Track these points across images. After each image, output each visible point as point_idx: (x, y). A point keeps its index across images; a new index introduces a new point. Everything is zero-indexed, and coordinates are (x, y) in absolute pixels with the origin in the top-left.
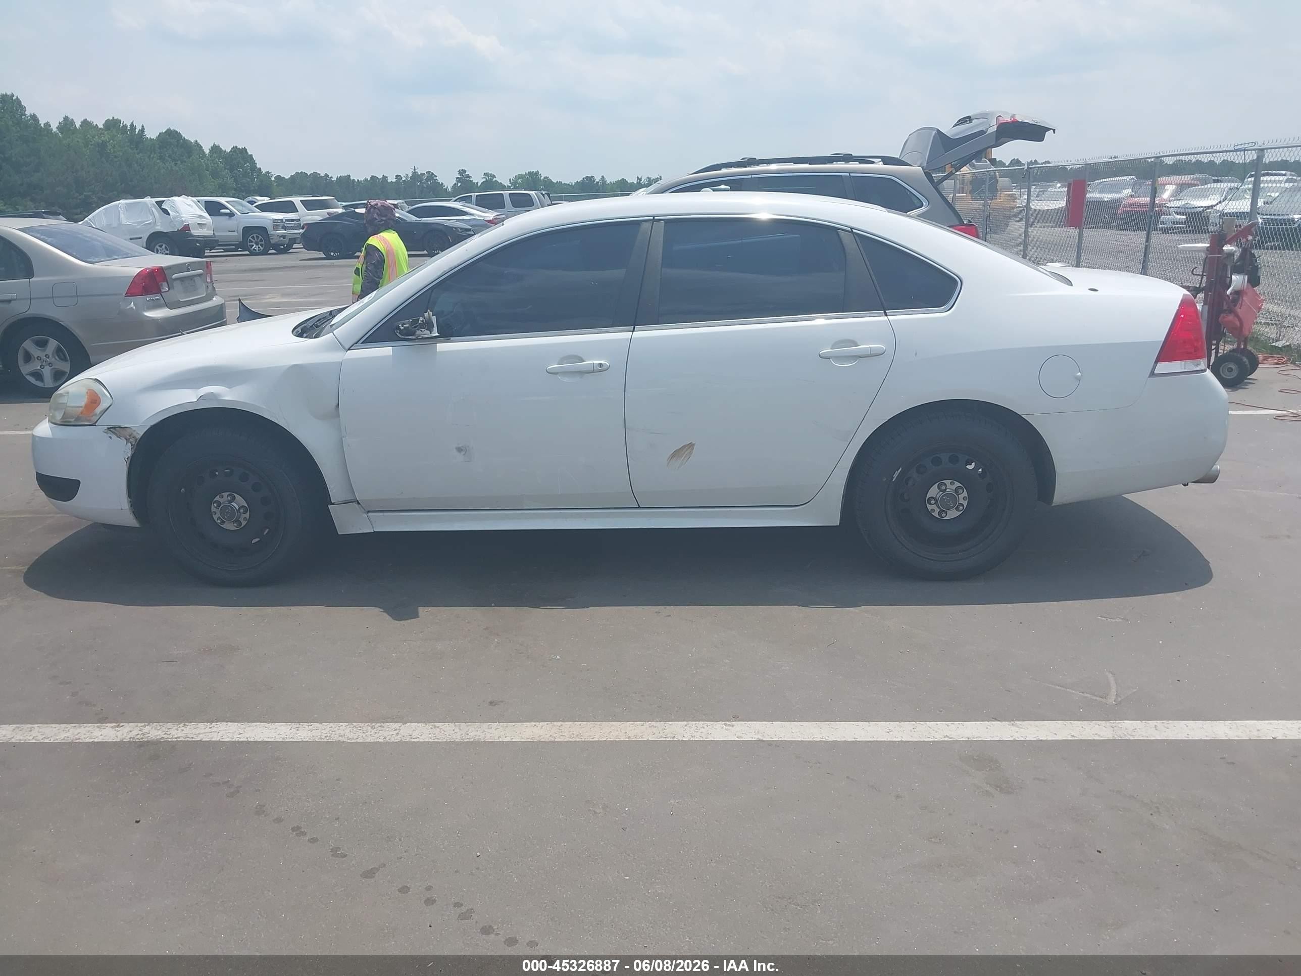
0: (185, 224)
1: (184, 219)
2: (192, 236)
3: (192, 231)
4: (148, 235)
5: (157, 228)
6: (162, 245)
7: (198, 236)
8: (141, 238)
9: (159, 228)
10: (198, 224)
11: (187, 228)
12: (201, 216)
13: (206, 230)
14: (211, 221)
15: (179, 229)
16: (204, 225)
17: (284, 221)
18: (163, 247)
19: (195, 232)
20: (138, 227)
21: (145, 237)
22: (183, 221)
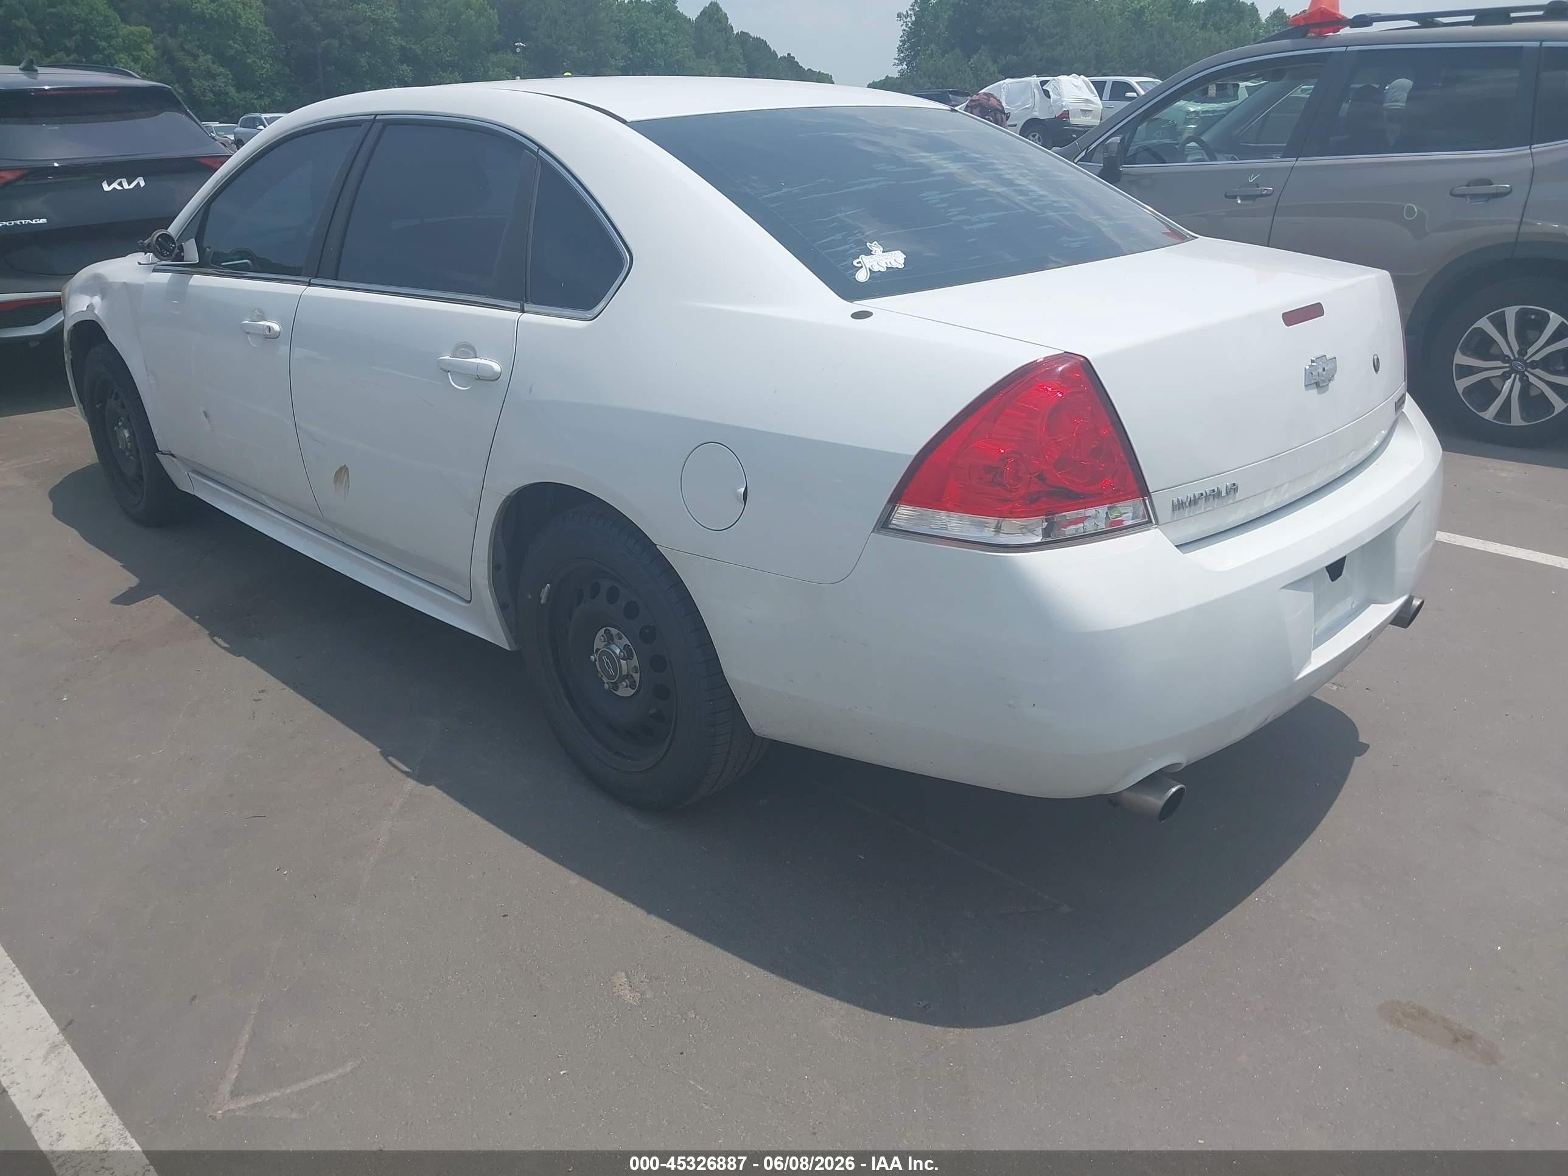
0: (1064, 109)
1: (1064, 104)
2: (1069, 125)
3: (1070, 119)
4: (1024, 121)
5: (1035, 113)
6: (1036, 135)
7: (1078, 126)
8: (1015, 125)
9: (1037, 114)
10: (1082, 110)
11: (1066, 114)
12: (1087, 101)
13: (1090, 118)
14: (1102, 107)
15: (1057, 116)
16: (1090, 113)
17: (1201, 113)
18: (1037, 137)
19: (1074, 120)
20: (1016, 112)
21: (1020, 123)
22: (1062, 106)
